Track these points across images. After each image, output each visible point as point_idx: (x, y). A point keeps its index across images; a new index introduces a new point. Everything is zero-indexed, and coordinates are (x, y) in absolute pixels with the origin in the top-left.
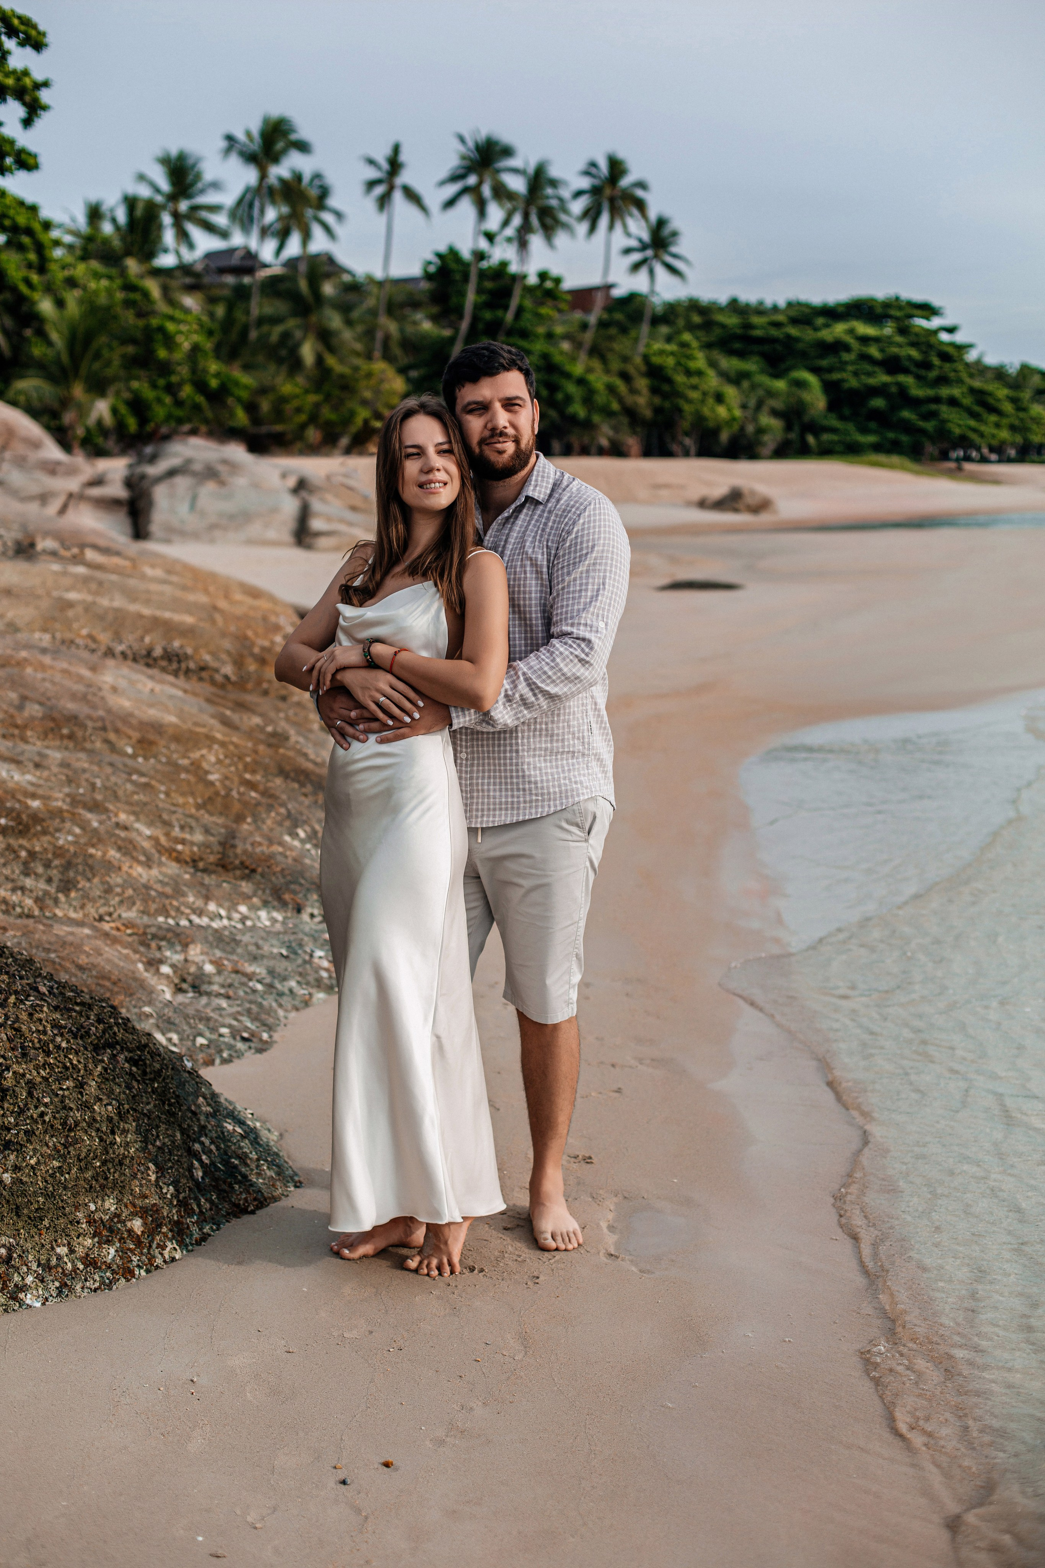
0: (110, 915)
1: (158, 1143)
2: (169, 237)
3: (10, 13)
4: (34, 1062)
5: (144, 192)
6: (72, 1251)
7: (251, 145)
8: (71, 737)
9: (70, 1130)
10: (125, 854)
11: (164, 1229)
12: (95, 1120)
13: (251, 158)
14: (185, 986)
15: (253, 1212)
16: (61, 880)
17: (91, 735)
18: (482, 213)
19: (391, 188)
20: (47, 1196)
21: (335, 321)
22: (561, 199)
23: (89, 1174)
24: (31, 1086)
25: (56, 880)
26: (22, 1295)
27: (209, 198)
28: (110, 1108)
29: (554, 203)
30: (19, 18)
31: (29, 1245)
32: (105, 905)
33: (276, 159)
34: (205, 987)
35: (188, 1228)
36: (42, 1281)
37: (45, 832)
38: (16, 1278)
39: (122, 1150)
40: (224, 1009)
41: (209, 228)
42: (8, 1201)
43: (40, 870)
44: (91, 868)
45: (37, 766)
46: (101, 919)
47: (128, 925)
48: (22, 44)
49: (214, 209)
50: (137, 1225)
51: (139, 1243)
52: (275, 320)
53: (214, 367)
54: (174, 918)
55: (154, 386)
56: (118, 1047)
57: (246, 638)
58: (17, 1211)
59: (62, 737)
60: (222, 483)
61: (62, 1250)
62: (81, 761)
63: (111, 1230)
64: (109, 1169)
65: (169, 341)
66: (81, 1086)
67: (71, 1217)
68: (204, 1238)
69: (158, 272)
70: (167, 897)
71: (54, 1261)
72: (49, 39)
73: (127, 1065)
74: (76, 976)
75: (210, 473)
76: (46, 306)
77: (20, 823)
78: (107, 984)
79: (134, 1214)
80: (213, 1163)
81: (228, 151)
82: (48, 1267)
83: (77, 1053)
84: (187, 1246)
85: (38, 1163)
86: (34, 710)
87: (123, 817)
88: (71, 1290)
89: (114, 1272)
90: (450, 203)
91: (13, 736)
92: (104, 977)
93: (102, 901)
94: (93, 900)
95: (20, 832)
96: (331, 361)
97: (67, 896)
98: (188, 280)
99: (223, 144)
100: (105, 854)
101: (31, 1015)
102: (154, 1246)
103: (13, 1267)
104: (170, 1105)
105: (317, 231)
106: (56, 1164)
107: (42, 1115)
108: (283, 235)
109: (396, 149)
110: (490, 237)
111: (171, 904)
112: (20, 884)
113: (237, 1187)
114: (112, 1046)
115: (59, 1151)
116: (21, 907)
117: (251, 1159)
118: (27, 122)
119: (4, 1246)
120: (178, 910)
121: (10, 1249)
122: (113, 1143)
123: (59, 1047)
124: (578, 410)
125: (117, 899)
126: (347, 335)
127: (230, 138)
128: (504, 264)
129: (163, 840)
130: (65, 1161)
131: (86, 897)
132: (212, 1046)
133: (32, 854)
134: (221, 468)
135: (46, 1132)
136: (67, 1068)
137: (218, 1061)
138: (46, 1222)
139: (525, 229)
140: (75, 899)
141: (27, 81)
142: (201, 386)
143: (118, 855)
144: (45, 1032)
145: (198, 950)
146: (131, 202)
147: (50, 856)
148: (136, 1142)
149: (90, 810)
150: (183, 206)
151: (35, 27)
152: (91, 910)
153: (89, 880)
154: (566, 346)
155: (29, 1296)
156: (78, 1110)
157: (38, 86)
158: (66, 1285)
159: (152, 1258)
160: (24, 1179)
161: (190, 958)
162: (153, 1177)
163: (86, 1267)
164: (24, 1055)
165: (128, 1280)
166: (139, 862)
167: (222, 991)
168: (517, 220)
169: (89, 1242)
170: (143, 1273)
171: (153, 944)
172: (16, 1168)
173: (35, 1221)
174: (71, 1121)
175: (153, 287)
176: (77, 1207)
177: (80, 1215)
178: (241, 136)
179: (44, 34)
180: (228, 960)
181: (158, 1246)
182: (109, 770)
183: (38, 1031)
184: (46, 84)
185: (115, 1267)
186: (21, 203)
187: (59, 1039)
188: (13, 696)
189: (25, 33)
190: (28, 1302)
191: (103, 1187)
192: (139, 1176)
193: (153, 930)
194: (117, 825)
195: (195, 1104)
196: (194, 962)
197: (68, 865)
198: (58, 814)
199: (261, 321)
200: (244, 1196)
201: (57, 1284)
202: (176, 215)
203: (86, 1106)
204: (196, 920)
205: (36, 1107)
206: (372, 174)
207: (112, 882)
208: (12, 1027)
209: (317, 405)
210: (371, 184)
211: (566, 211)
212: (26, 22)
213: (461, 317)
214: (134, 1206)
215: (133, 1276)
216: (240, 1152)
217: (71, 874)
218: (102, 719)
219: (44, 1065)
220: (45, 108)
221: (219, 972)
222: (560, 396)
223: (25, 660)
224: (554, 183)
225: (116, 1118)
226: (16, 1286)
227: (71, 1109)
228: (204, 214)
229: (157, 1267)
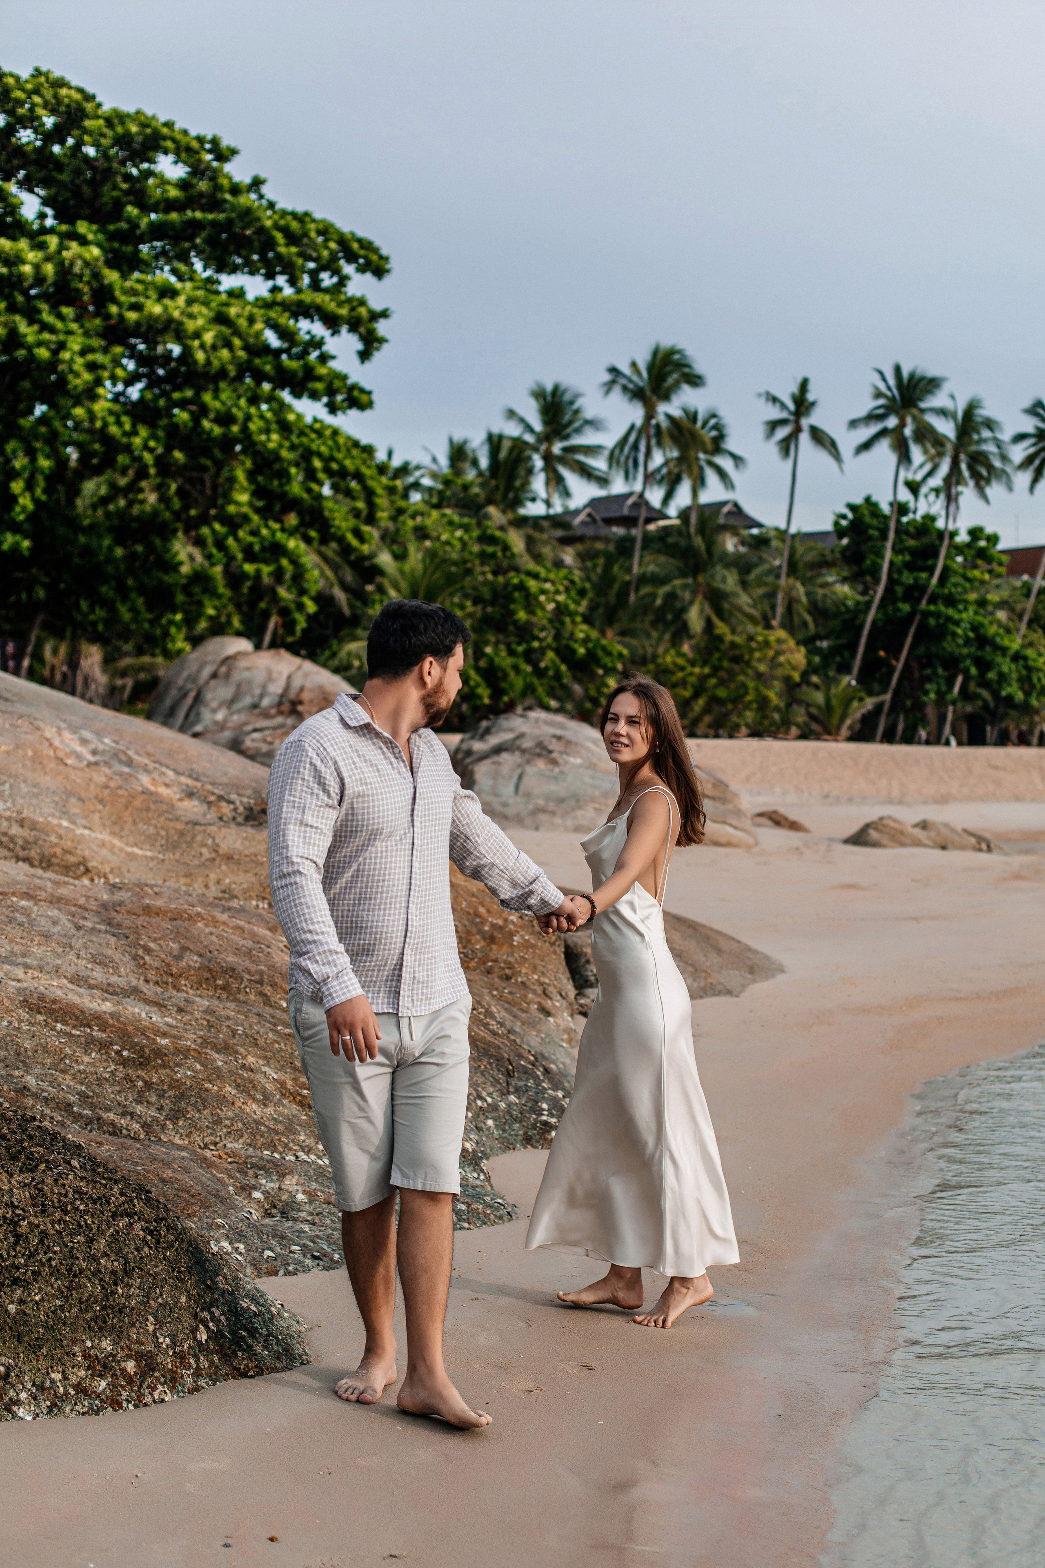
0: (215, 1144)
1: (160, 1300)
2: (538, 484)
3: (349, 237)
4: (51, 1218)
5: (513, 430)
6: (65, 1378)
7: (635, 378)
8: (224, 988)
9: (75, 1276)
10: (241, 1092)
11: (157, 1374)
12: (100, 1271)
13: (637, 394)
14: (274, 1211)
15: (252, 1377)
16: (171, 1109)
17: (246, 987)
18: (904, 457)
19: (798, 430)
20: (46, 1328)
21: (730, 581)
22: (999, 444)
23: (88, 1316)
24: (44, 1234)
25: (167, 1108)
26: (15, 1408)
27: (588, 438)
28: (116, 1263)
29: (990, 448)
30: (360, 241)
31: (27, 1368)
32: (211, 1134)
33: (666, 397)
34: (293, 1214)
35: (182, 1377)
36: (35, 1399)
37: (164, 1066)
38: (12, 1393)
39: (123, 1300)
40: (305, 1232)
41: (586, 472)
42: (11, 1328)
43: (154, 1099)
44: (203, 1100)
45: (180, 1010)
46: (206, 1146)
47: (233, 1154)
48: (361, 270)
49: (591, 450)
50: (130, 1366)
51: (130, 1381)
52: (657, 580)
53: (581, 631)
54: (280, 1153)
55: (512, 653)
56: (136, 1217)
57: (477, 915)
58: (19, 1337)
59: (216, 987)
60: (554, 762)
61: (57, 1376)
62: (229, 1009)
63: (105, 1366)
64: (108, 1315)
65: (530, 602)
66: (90, 1241)
67: (68, 1349)
68: (197, 1389)
69: (522, 522)
70: (277, 1133)
71: (48, 1384)
72: (393, 264)
73: (141, 1233)
74: (157, 1187)
75: (542, 751)
76: (385, 559)
77: (142, 1057)
78: (185, 1195)
79: (129, 1357)
80: (220, 1331)
81: (609, 386)
82: (41, 1388)
83: (92, 1215)
84: (178, 1392)
85: (42, 1300)
86: (193, 960)
87: (251, 1059)
88: (60, 1409)
89: (102, 1401)
90: (866, 446)
91: (166, 983)
92: (183, 1190)
93: (209, 1131)
94: (200, 1130)
95: (141, 1064)
96: (721, 628)
97: (174, 1124)
98: (559, 533)
99: (607, 377)
100: (220, 1089)
101: (56, 1180)
102: (145, 1386)
103: (10, 1383)
104: (180, 1272)
105: (711, 477)
106: (58, 1302)
107: (50, 1259)
108: (672, 483)
109: (804, 385)
110: (914, 487)
111: (280, 1140)
112: (131, 1109)
113: (240, 1354)
114: (129, 1215)
115: (62, 1293)
116: (128, 1130)
117: (260, 1334)
118: (364, 355)
119: (3, 1365)
120: (286, 1145)
121: (8, 1368)
122: (114, 1293)
123: (77, 1209)
124: (1014, 690)
125: (225, 1130)
126: (744, 600)
127: (613, 370)
128: (930, 519)
129: (289, 1084)
130: (67, 1301)
131: (194, 1126)
132: (279, 1259)
133: (148, 1085)
134: (554, 745)
135: (52, 1274)
136: (80, 1226)
137: (281, 1273)
138: (44, 1351)
139: (953, 478)
140: (182, 1127)
141: (363, 311)
142: (565, 653)
143: (234, 1092)
144: (66, 1195)
145: (294, 1181)
146: (494, 442)
147: (165, 1087)
148: (138, 1296)
149: (218, 1051)
150: (557, 448)
151: (376, 251)
152: (197, 1138)
153: (199, 1111)
154: (1002, 615)
155: (21, 1410)
156: (84, 1260)
157: (375, 316)
158: (56, 1405)
159: (140, 1396)
160: (28, 1311)
161: (283, 1187)
162: (151, 1328)
163: (77, 1394)
164: (43, 1211)
165: (115, 1410)
166: (254, 1100)
167: (309, 1218)
168: (945, 468)
169: (82, 1373)
170: (131, 1407)
171: (251, 1172)
172: (21, 1302)
173: (34, 1348)
174: (75, 1268)
175: (516, 540)
176: (74, 1342)
177: (76, 1349)
178: (626, 369)
179: (386, 259)
180: (322, 1192)
181: (149, 1387)
182: (255, 1019)
183: (60, 1194)
184: (384, 314)
185: (103, 1397)
186: (356, 444)
187: (78, 1202)
188: (175, 946)
189: (365, 257)
190: (21, 1414)
191: (101, 1329)
192: (137, 1325)
193: (254, 1160)
194: (243, 1066)
195: (212, 1280)
196: (287, 1191)
197: (182, 1096)
198: (186, 1052)
199: (643, 579)
200: (245, 1362)
201: (48, 1403)
202: (548, 458)
203: (94, 1259)
204: (303, 1156)
205: (46, 1253)
206: (776, 413)
207: (222, 1115)
208: (36, 1188)
209: (703, 678)
210: (773, 425)
211: (1004, 458)
212: (367, 245)
213: (877, 581)
214: (130, 1350)
215: (121, 1407)
216: (250, 1326)
217: (183, 1105)
218: (261, 973)
219: (59, 1221)
220: (382, 341)
221: (310, 1202)
222: (991, 675)
223: (198, 914)
224: (990, 424)
225: (120, 1273)
226: (11, 1399)
227: (78, 1258)
228: (581, 458)
229: (146, 1405)
